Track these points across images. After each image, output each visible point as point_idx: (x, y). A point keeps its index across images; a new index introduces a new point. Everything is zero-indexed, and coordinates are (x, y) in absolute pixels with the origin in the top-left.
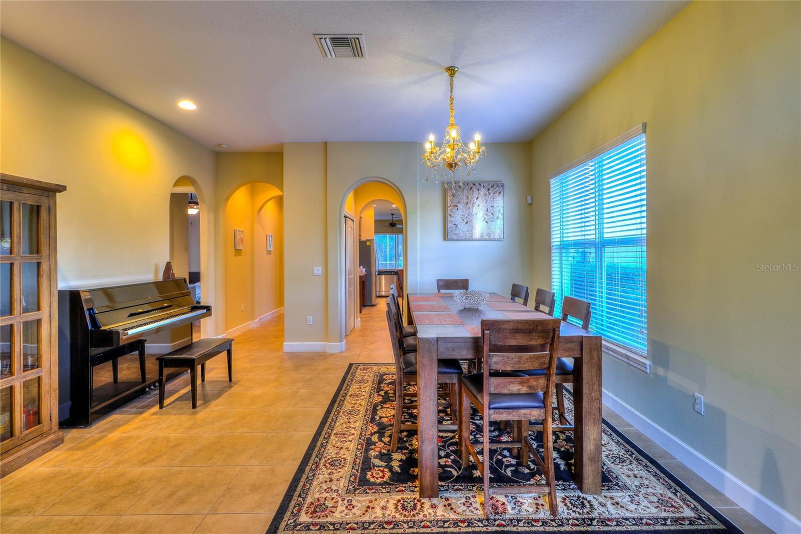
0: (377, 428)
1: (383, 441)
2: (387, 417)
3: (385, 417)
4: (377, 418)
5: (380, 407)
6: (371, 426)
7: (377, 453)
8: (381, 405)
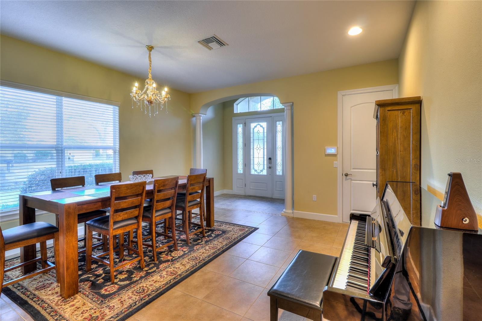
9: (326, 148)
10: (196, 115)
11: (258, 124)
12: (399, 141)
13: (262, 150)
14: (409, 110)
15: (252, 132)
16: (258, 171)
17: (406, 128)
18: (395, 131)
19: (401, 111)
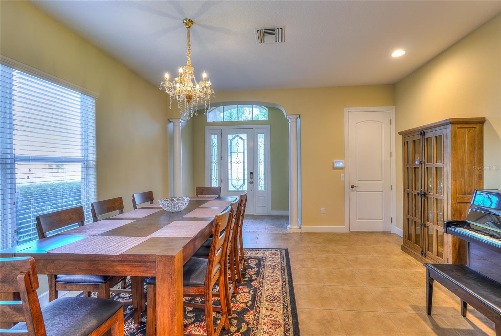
0: (252, 284)
1: (249, 275)
2: (244, 292)
3: (245, 292)
4: (252, 293)
5: (249, 305)
6: (256, 285)
7: (253, 269)
8: (247, 306)
9: (334, 161)
10: (174, 120)
11: (238, 136)
12: (466, 154)
13: (242, 164)
14: (474, 128)
15: (229, 143)
16: (237, 187)
17: (471, 144)
18: (463, 146)
19: (468, 129)
